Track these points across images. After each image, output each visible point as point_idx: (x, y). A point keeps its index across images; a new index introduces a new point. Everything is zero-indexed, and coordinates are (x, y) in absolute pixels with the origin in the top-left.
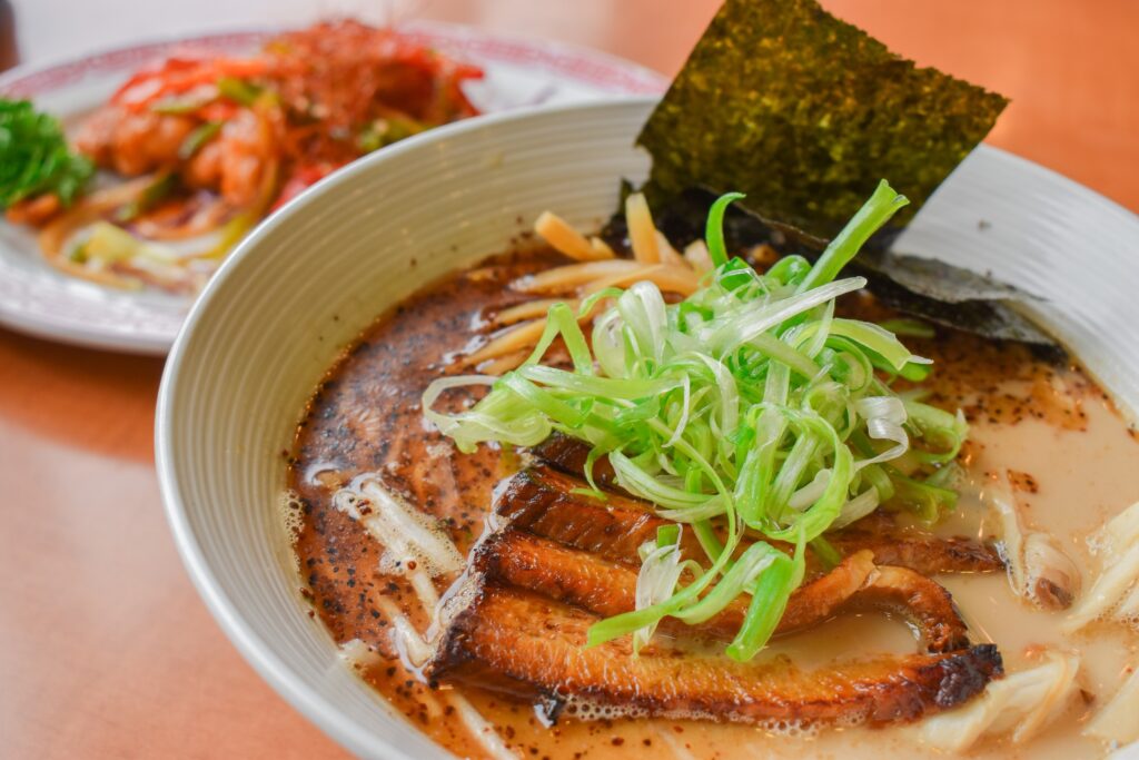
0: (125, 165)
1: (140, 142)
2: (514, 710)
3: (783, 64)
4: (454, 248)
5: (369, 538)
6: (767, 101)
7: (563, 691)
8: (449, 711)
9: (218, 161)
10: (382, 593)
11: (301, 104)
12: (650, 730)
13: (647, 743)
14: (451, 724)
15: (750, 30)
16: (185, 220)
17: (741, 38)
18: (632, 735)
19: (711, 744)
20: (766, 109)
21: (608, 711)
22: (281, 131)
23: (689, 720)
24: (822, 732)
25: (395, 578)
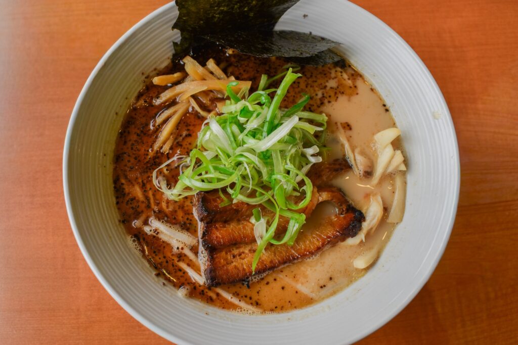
2: (234, 285)
4: (126, 98)
5: (163, 242)
7: (248, 278)
8: (218, 295)
10: (178, 261)
12: (274, 276)
13: (275, 280)
14: (220, 298)
18: (270, 279)
19: (292, 272)
21: (261, 276)
23: (284, 268)
24: (321, 255)
25: (179, 254)
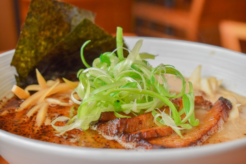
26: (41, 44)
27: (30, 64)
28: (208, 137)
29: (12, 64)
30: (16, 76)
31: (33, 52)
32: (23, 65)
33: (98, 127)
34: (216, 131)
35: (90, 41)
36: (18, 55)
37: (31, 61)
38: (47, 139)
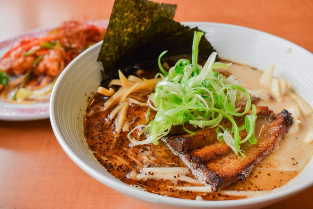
0: (17, 73)
1: (21, 65)
3: (131, 18)
4: (81, 110)
6: (129, 30)
9: (45, 65)
11: (68, 45)
13: (260, 172)
15: (121, 13)
16: (39, 84)
17: (120, 16)
20: (129, 32)
21: (250, 170)
22: (64, 53)
26: (124, 40)
27: (114, 57)
28: (263, 158)
29: (98, 60)
30: (101, 71)
31: (117, 47)
32: (108, 59)
33: (167, 139)
34: (271, 151)
35: (167, 51)
36: (104, 52)
37: (116, 56)
38: (126, 150)
